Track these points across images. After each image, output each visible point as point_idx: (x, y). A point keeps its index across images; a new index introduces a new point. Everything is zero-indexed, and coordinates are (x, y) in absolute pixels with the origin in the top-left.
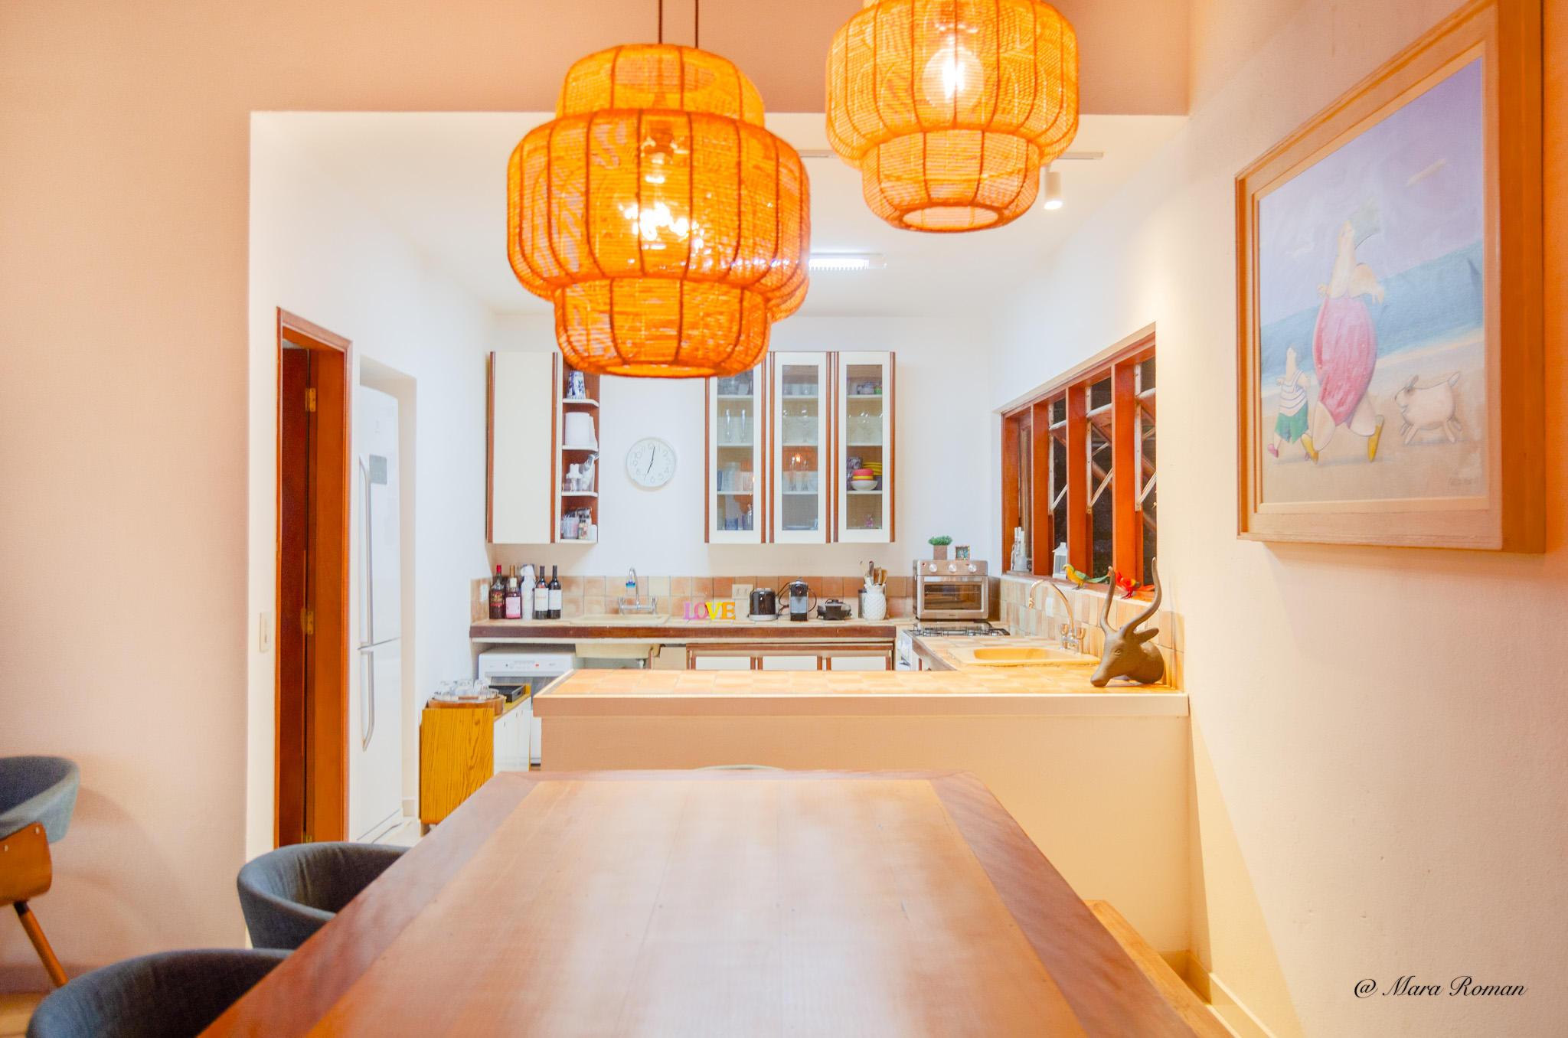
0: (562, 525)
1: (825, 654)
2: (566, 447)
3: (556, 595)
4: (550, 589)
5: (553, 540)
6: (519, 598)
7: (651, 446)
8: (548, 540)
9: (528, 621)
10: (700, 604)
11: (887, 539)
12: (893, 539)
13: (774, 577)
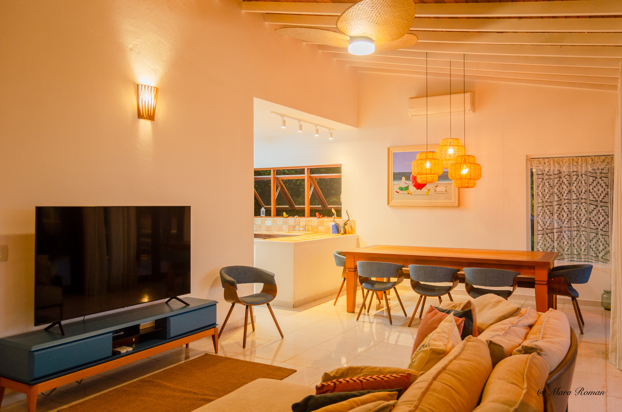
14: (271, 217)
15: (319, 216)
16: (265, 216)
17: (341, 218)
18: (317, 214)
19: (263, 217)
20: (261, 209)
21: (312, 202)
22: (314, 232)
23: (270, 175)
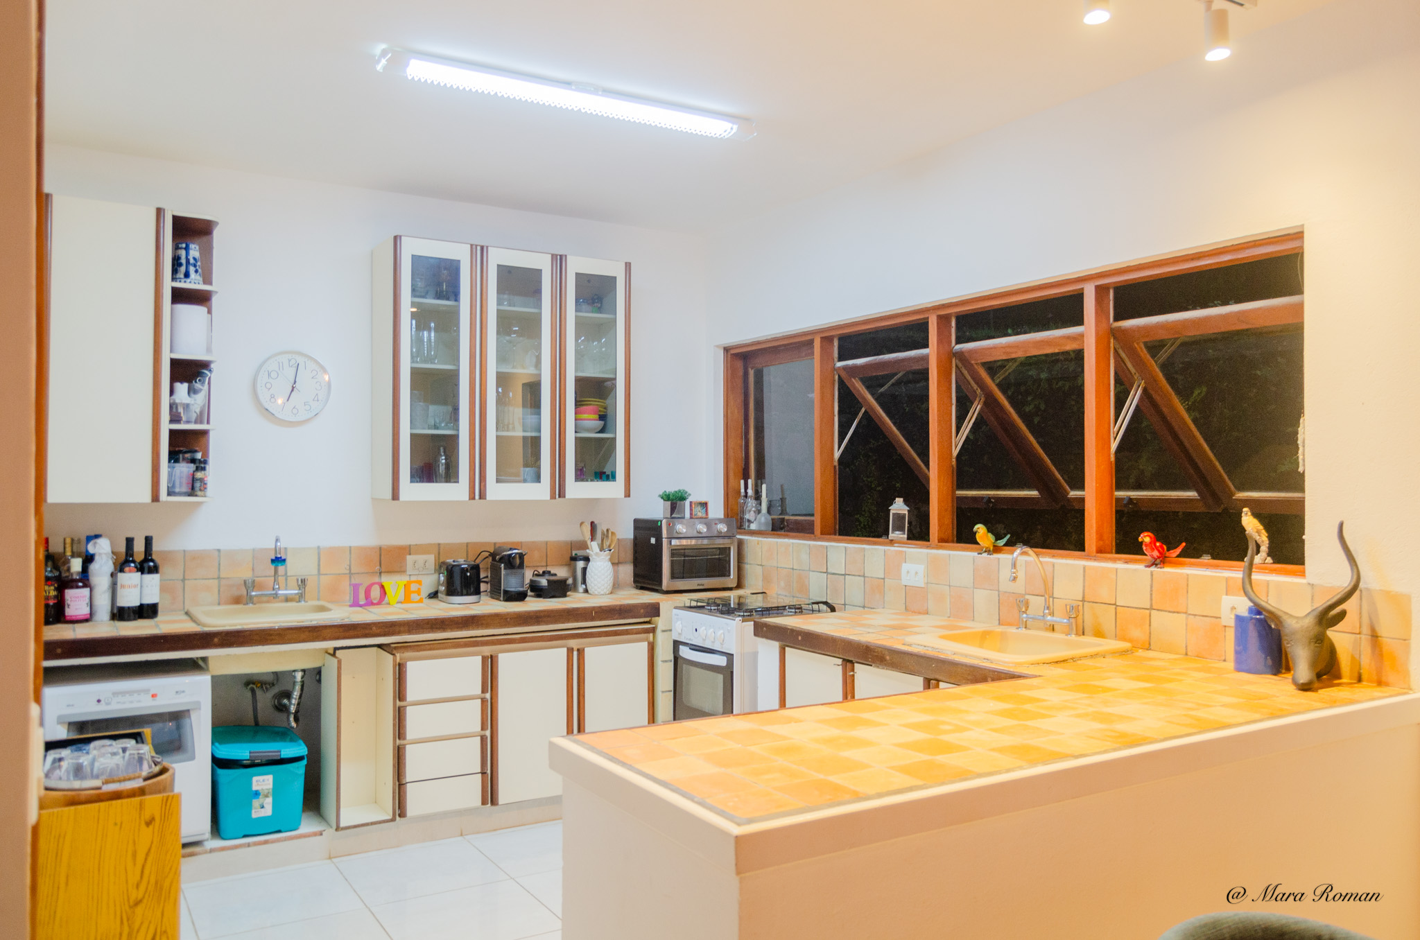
0: (170, 475)
1: (574, 643)
2: (176, 356)
3: (152, 580)
4: (142, 573)
5: (155, 498)
6: (88, 589)
7: (293, 362)
8: (147, 498)
9: (104, 628)
10: (373, 584)
11: (621, 494)
12: (628, 494)
13: (460, 544)
14: (928, 547)
15: (1156, 553)
16: (909, 538)
17: (1302, 574)
18: (1147, 540)
19: (900, 542)
20: (891, 504)
21: (1124, 473)
22: (1126, 645)
23: (926, 346)
